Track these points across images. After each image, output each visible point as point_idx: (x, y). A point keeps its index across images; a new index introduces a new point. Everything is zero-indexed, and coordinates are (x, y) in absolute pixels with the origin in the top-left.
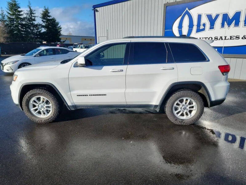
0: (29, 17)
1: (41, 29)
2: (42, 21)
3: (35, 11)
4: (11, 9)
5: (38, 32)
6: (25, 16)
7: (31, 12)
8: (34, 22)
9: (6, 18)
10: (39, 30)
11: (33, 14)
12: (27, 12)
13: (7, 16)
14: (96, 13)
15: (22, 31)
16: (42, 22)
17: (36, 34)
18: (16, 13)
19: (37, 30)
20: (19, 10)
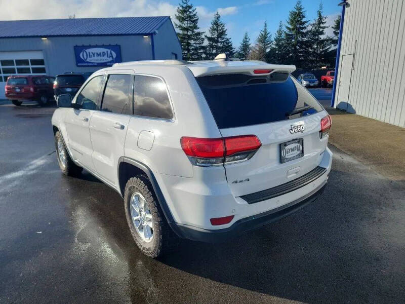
0: (316, 29)
1: (328, 47)
2: (335, 32)
3: (326, 18)
4: (292, 21)
5: (323, 51)
6: (309, 28)
7: (320, 21)
8: (320, 36)
9: (283, 36)
10: (326, 48)
11: (323, 23)
12: (314, 22)
13: (285, 32)
14: (346, 9)
15: (301, 52)
16: (334, 35)
17: (319, 55)
18: (298, 26)
19: (322, 49)
20: (304, 20)
